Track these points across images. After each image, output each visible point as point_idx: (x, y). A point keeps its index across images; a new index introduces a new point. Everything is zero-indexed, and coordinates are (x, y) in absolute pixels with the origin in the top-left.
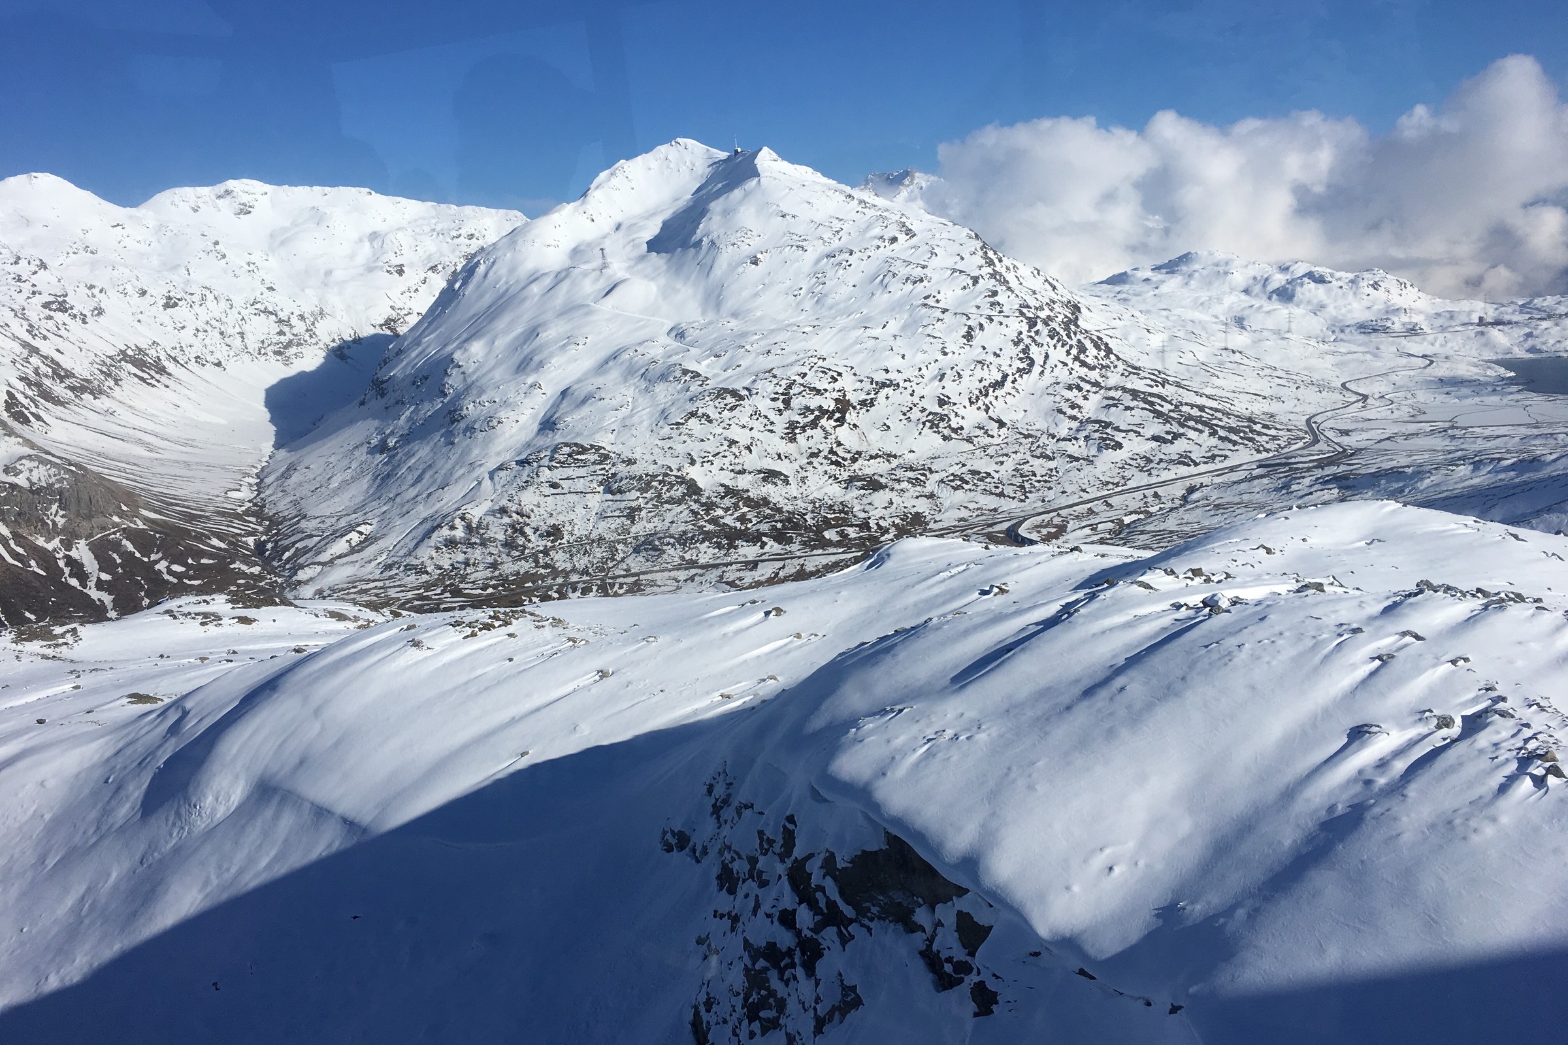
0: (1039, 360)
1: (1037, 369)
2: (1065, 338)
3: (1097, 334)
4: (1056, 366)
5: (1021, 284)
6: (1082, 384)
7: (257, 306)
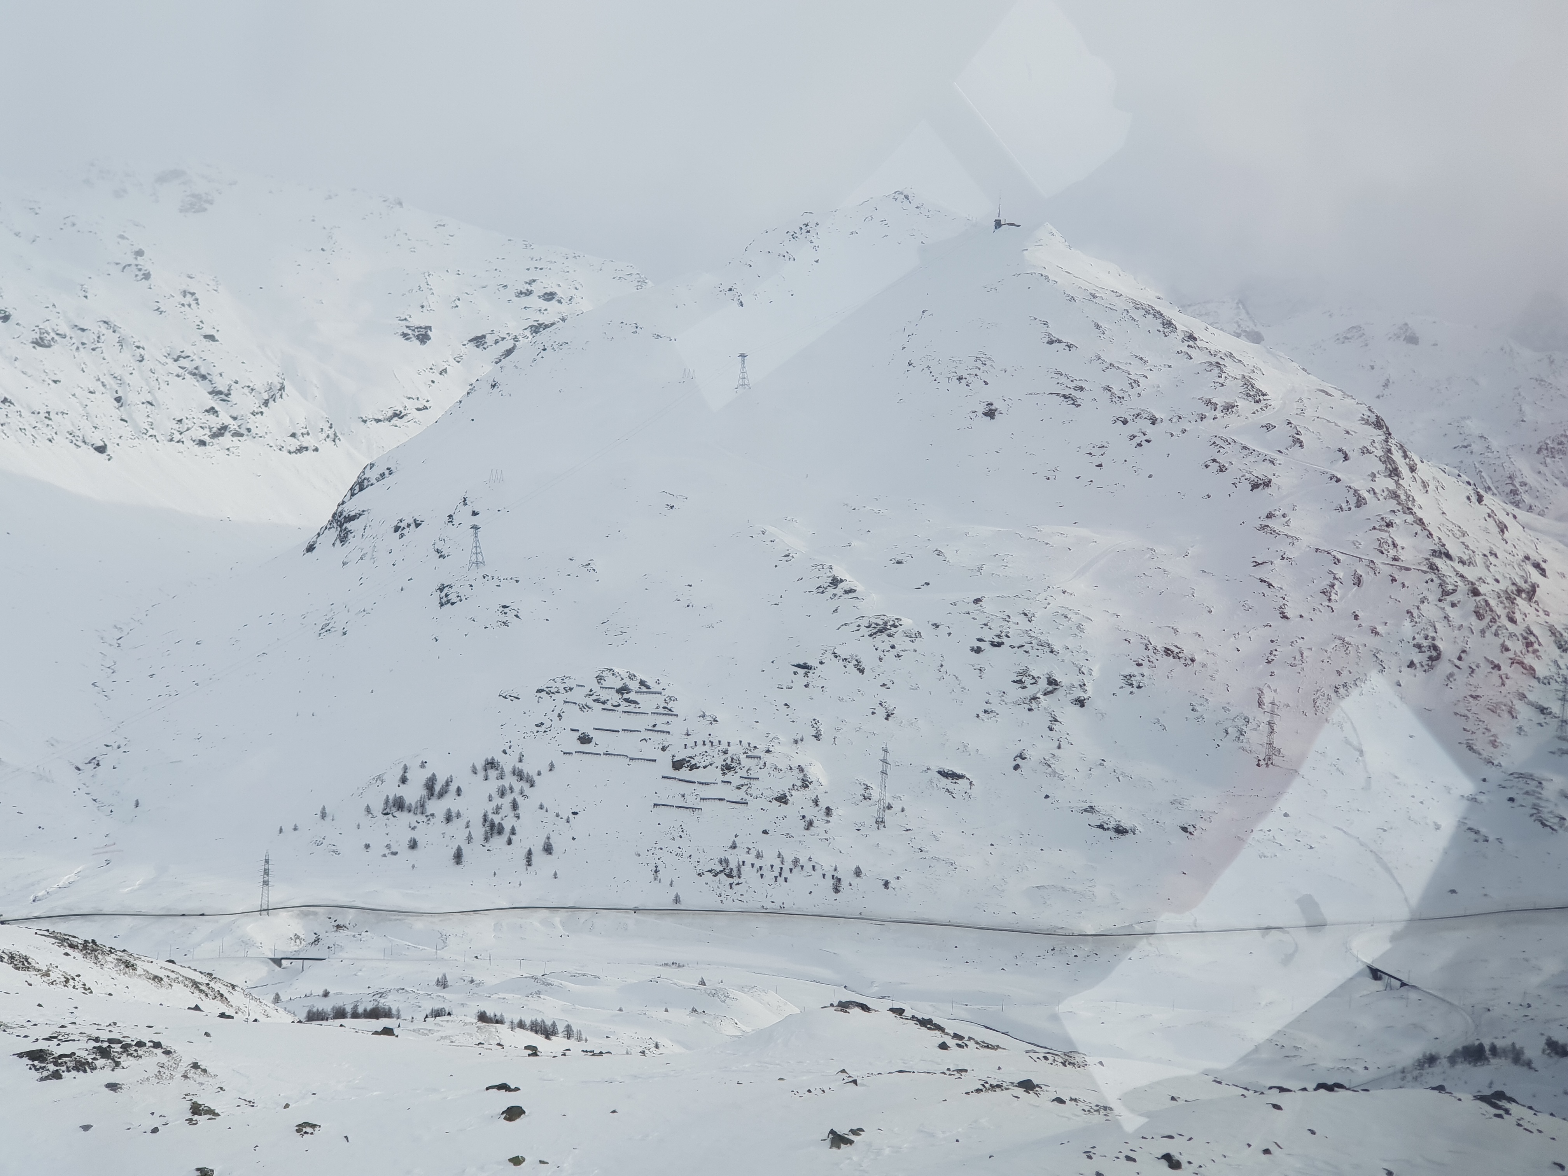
0: (1449, 653)
4: (1478, 668)
7: (183, 363)
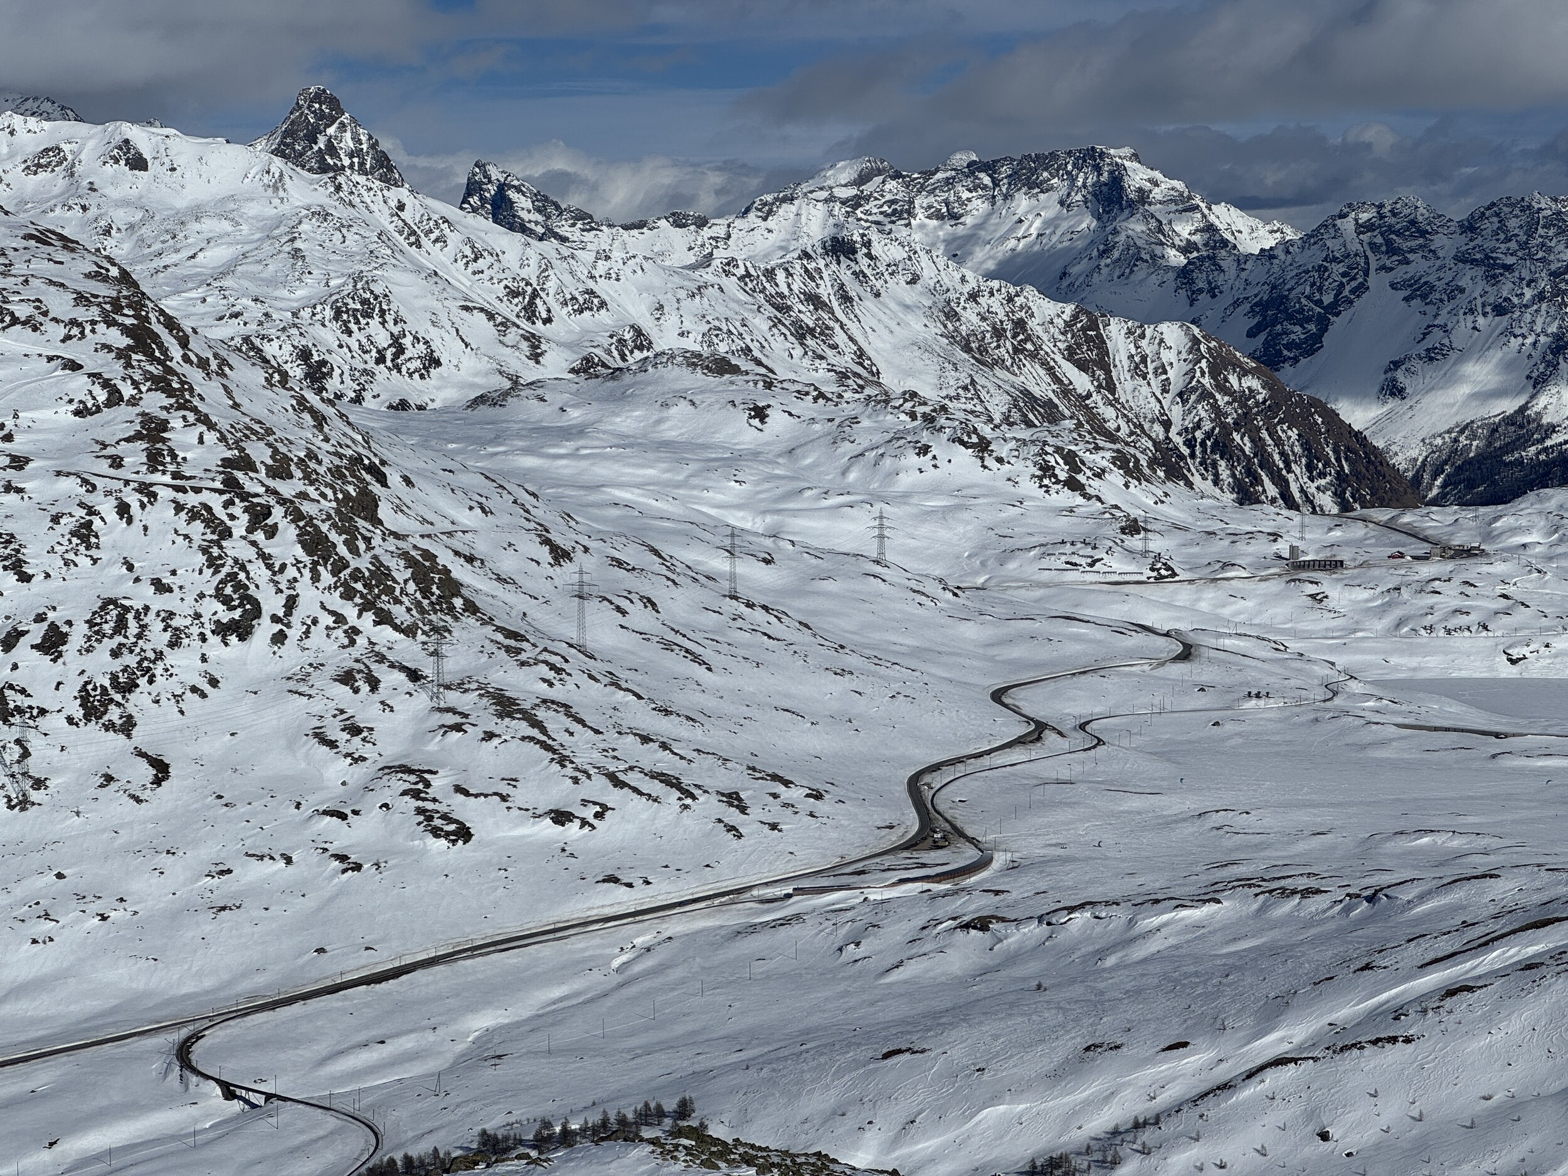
0: (272, 603)
1: (265, 629)
2: (342, 550)
3: (425, 544)
4: (315, 622)
5: (236, 406)
6: (379, 670)
